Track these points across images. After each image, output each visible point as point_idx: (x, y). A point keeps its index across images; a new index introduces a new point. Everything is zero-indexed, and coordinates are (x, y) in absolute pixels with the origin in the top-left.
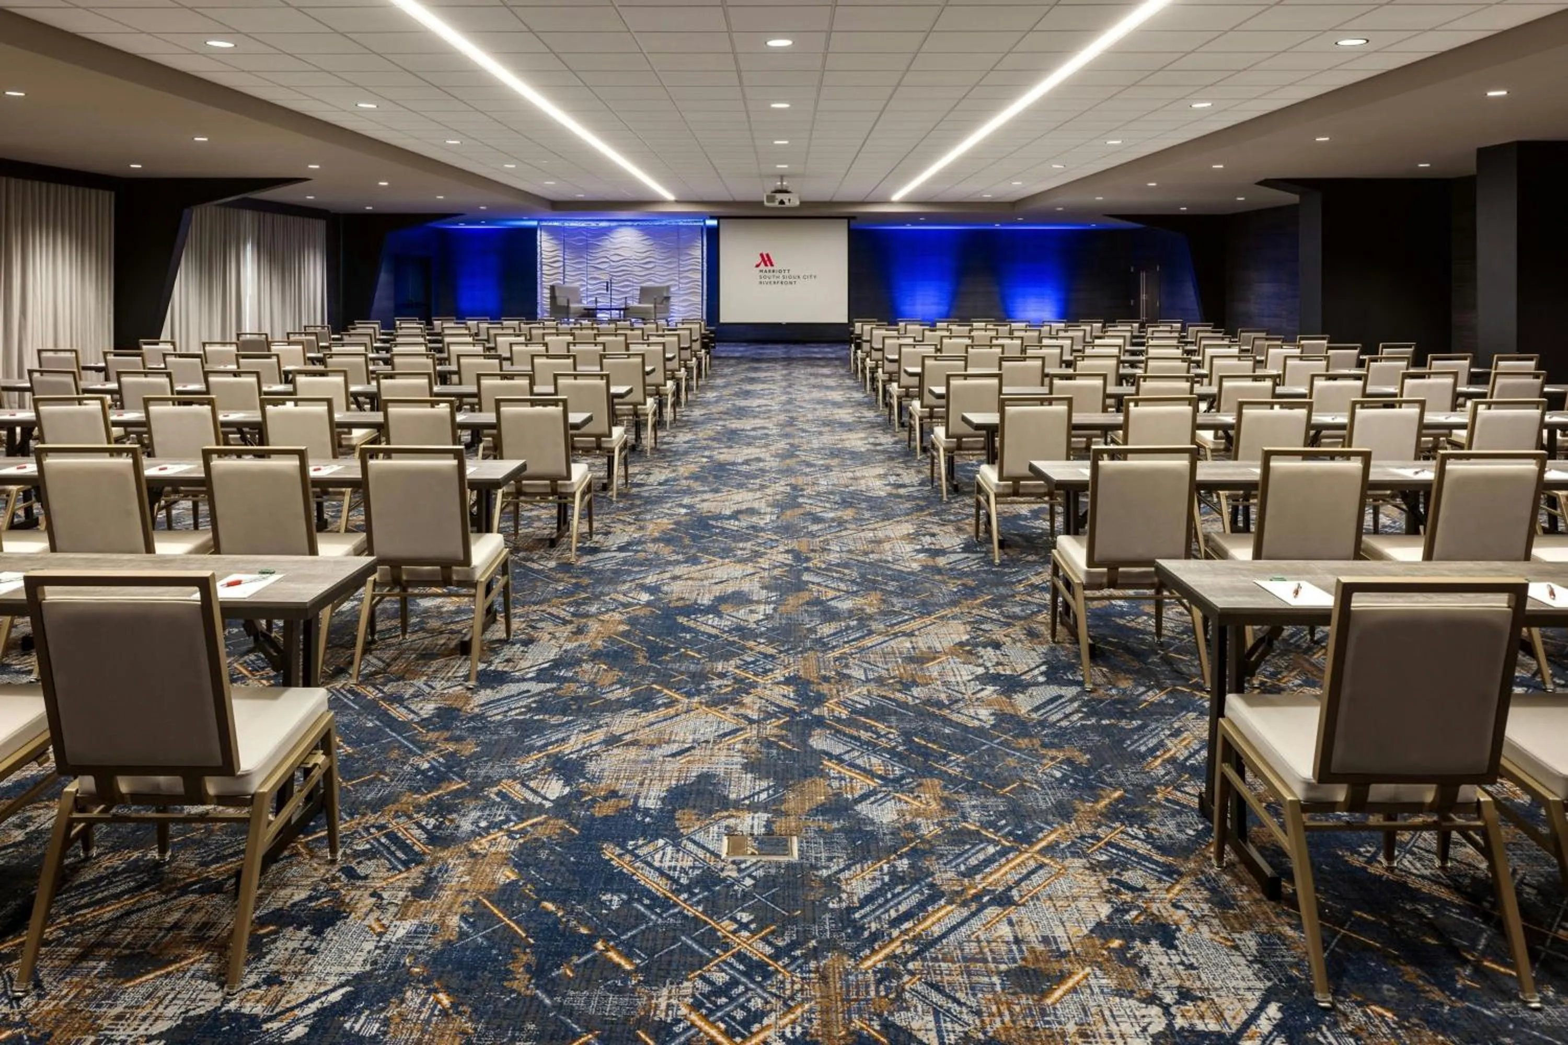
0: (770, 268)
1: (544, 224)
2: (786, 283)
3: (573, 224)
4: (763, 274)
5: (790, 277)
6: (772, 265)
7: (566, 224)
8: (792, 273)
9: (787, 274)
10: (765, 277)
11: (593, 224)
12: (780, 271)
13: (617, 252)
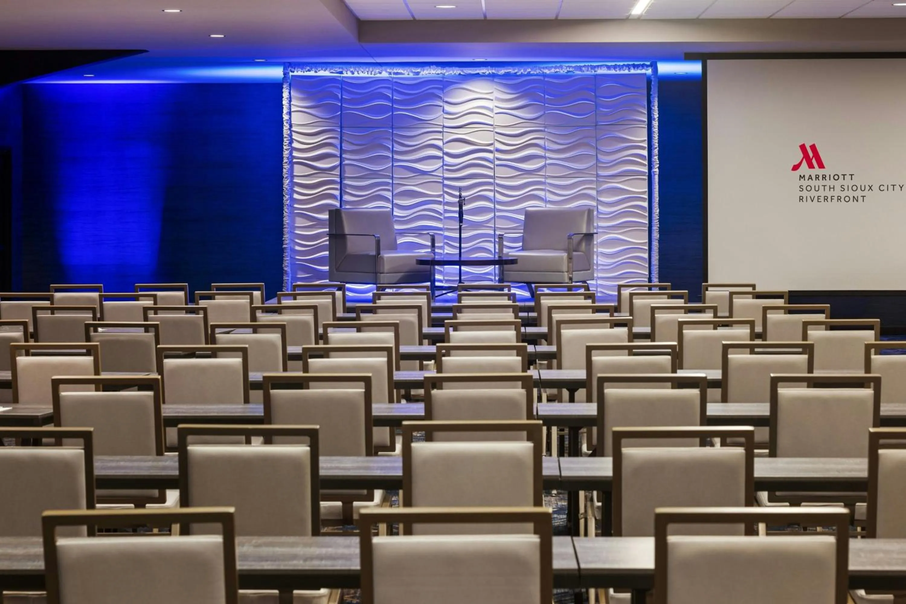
0: (817, 171)
1: (299, 73)
2: (847, 199)
3: (363, 74)
4: (805, 183)
5: (855, 188)
6: (821, 166)
7: (347, 74)
8: (856, 181)
9: (848, 182)
10: (809, 188)
11: (406, 73)
12: (836, 177)
13: (461, 134)
